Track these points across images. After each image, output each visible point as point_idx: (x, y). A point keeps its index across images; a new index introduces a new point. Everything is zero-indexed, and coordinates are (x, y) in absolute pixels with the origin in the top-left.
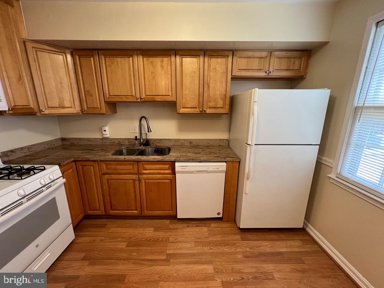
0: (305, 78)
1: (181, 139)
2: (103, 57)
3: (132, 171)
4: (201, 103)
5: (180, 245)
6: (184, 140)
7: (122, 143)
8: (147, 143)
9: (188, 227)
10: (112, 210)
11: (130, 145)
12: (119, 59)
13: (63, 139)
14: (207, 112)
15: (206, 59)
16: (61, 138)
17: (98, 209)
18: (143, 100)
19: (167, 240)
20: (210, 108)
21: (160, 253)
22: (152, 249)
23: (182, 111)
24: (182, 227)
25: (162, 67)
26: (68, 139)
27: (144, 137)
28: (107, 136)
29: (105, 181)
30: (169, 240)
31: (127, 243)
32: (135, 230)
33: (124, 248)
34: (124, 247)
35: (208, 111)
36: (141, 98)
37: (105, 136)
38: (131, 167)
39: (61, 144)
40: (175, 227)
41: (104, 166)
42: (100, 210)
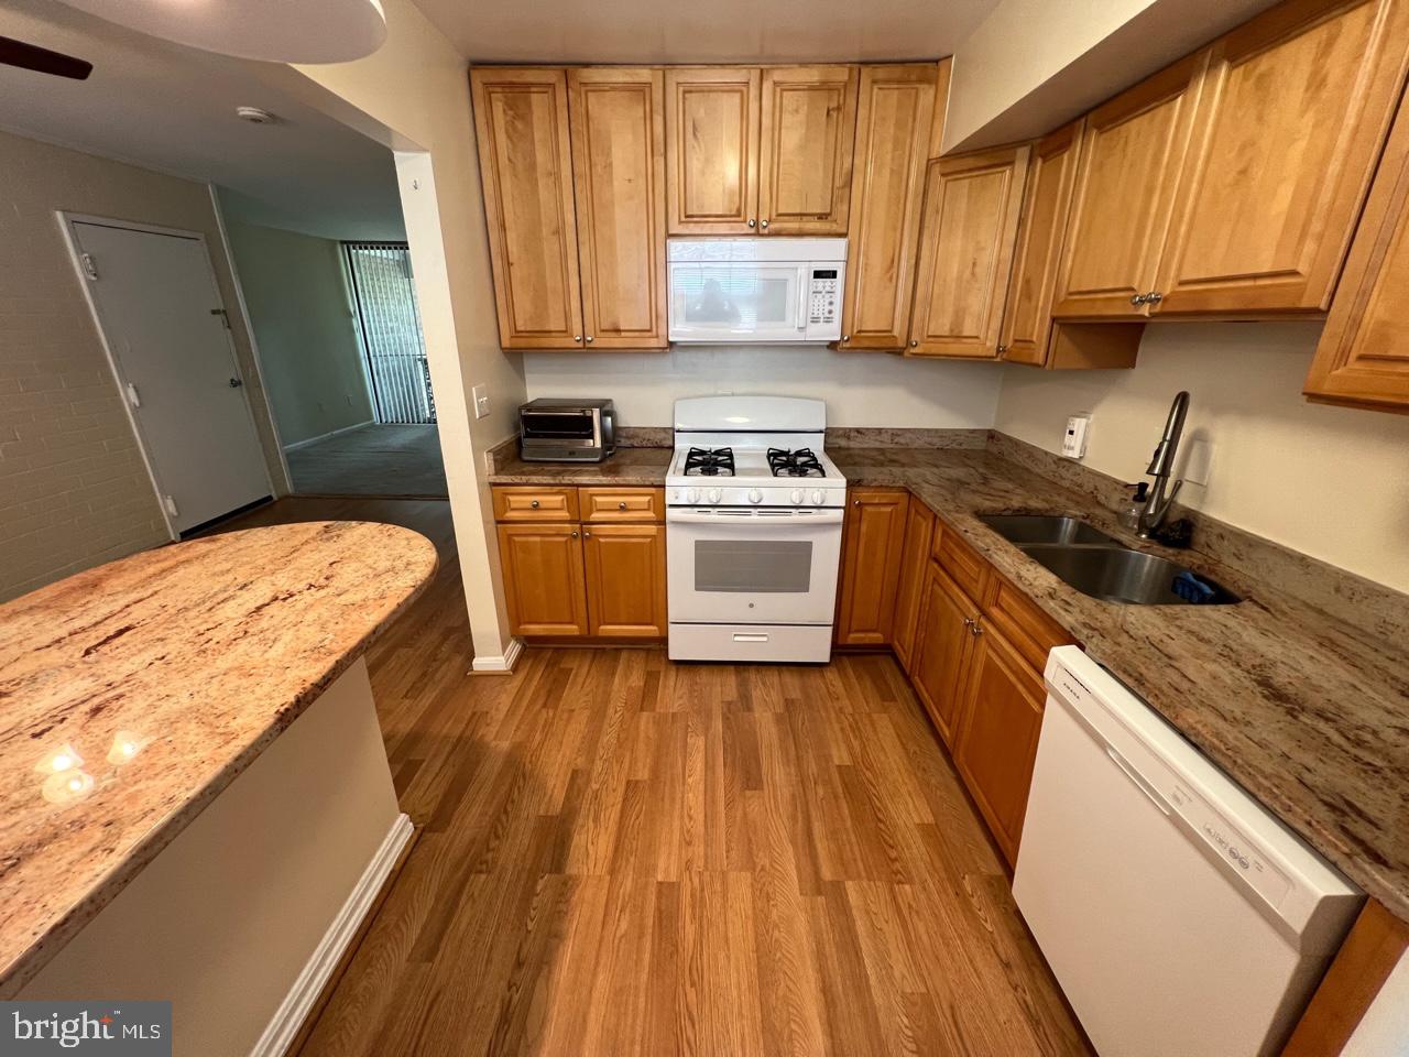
2: (1094, 137)
3: (972, 587)
5: (892, 930)
9: (1007, 966)
18: (1158, 308)
19: (896, 875)
21: (840, 859)
22: (848, 835)
24: (992, 933)
26: (998, 439)
28: (1071, 454)
29: (929, 579)
30: (899, 882)
31: (849, 764)
32: (903, 771)
33: (833, 762)
34: (837, 762)
36: (1152, 299)
37: (1066, 452)
40: (974, 901)
41: (940, 533)
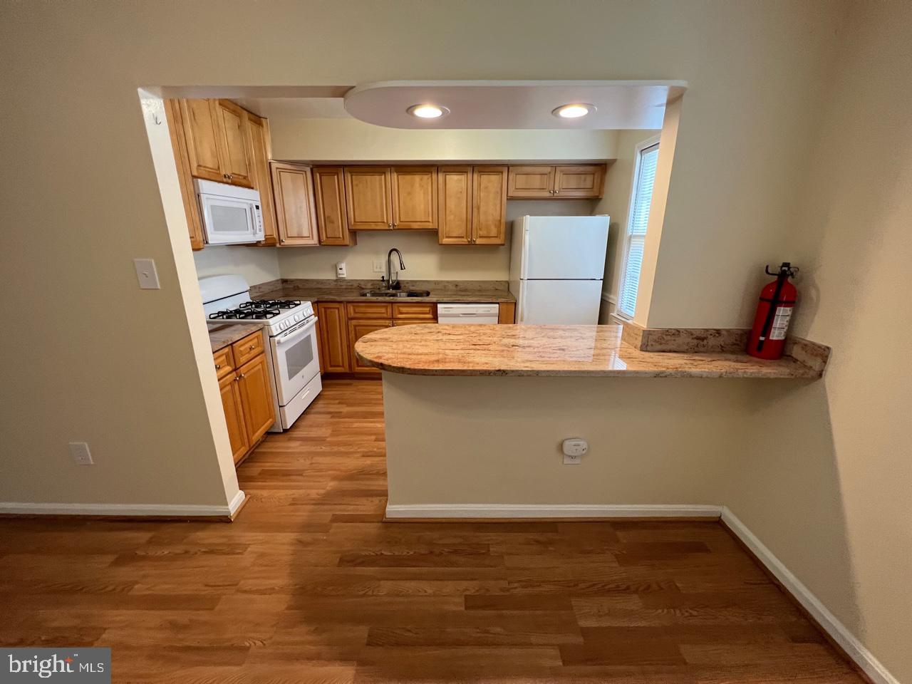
0: (601, 199)
1: (442, 281)
2: (349, 175)
3: (385, 315)
4: (469, 231)
6: (448, 282)
7: (363, 287)
8: (397, 286)
10: (358, 366)
11: (374, 288)
12: (368, 178)
13: (284, 281)
14: (477, 243)
15: (476, 176)
16: (282, 279)
17: (341, 364)
18: (396, 227)
20: (480, 237)
23: (446, 241)
25: (421, 186)
26: (292, 281)
27: (394, 278)
28: (343, 276)
29: (351, 328)
35: (479, 241)
36: (394, 225)
37: (341, 276)
38: (383, 310)
39: (281, 287)
41: (352, 308)
42: (343, 366)
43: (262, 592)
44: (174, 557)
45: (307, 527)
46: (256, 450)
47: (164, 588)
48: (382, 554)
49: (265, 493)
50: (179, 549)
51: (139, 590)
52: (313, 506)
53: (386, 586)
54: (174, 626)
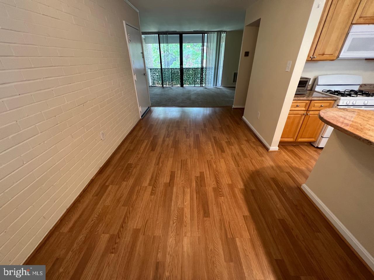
43: (253, 164)
44: (252, 147)
45: (279, 167)
46: (300, 146)
47: (245, 149)
48: (283, 189)
49: (284, 153)
50: (254, 146)
51: (242, 146)
52: (288, 166)
53: (272, 192)
54: (238, 154)
